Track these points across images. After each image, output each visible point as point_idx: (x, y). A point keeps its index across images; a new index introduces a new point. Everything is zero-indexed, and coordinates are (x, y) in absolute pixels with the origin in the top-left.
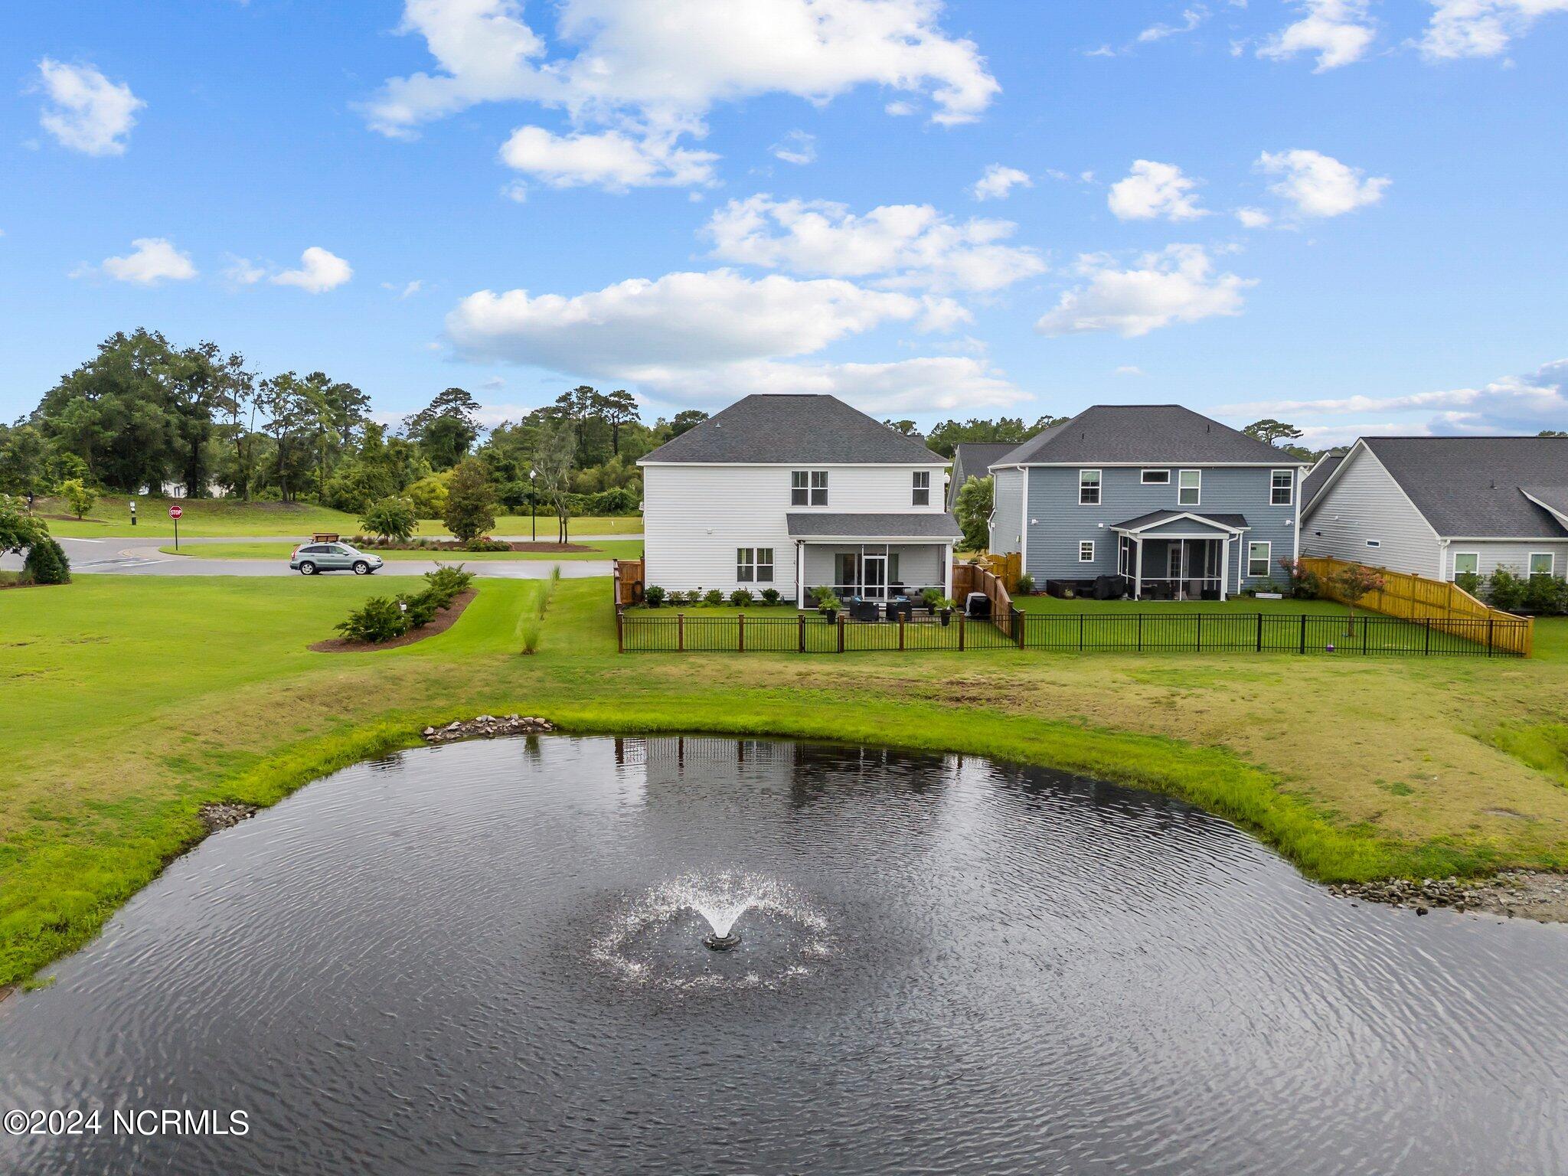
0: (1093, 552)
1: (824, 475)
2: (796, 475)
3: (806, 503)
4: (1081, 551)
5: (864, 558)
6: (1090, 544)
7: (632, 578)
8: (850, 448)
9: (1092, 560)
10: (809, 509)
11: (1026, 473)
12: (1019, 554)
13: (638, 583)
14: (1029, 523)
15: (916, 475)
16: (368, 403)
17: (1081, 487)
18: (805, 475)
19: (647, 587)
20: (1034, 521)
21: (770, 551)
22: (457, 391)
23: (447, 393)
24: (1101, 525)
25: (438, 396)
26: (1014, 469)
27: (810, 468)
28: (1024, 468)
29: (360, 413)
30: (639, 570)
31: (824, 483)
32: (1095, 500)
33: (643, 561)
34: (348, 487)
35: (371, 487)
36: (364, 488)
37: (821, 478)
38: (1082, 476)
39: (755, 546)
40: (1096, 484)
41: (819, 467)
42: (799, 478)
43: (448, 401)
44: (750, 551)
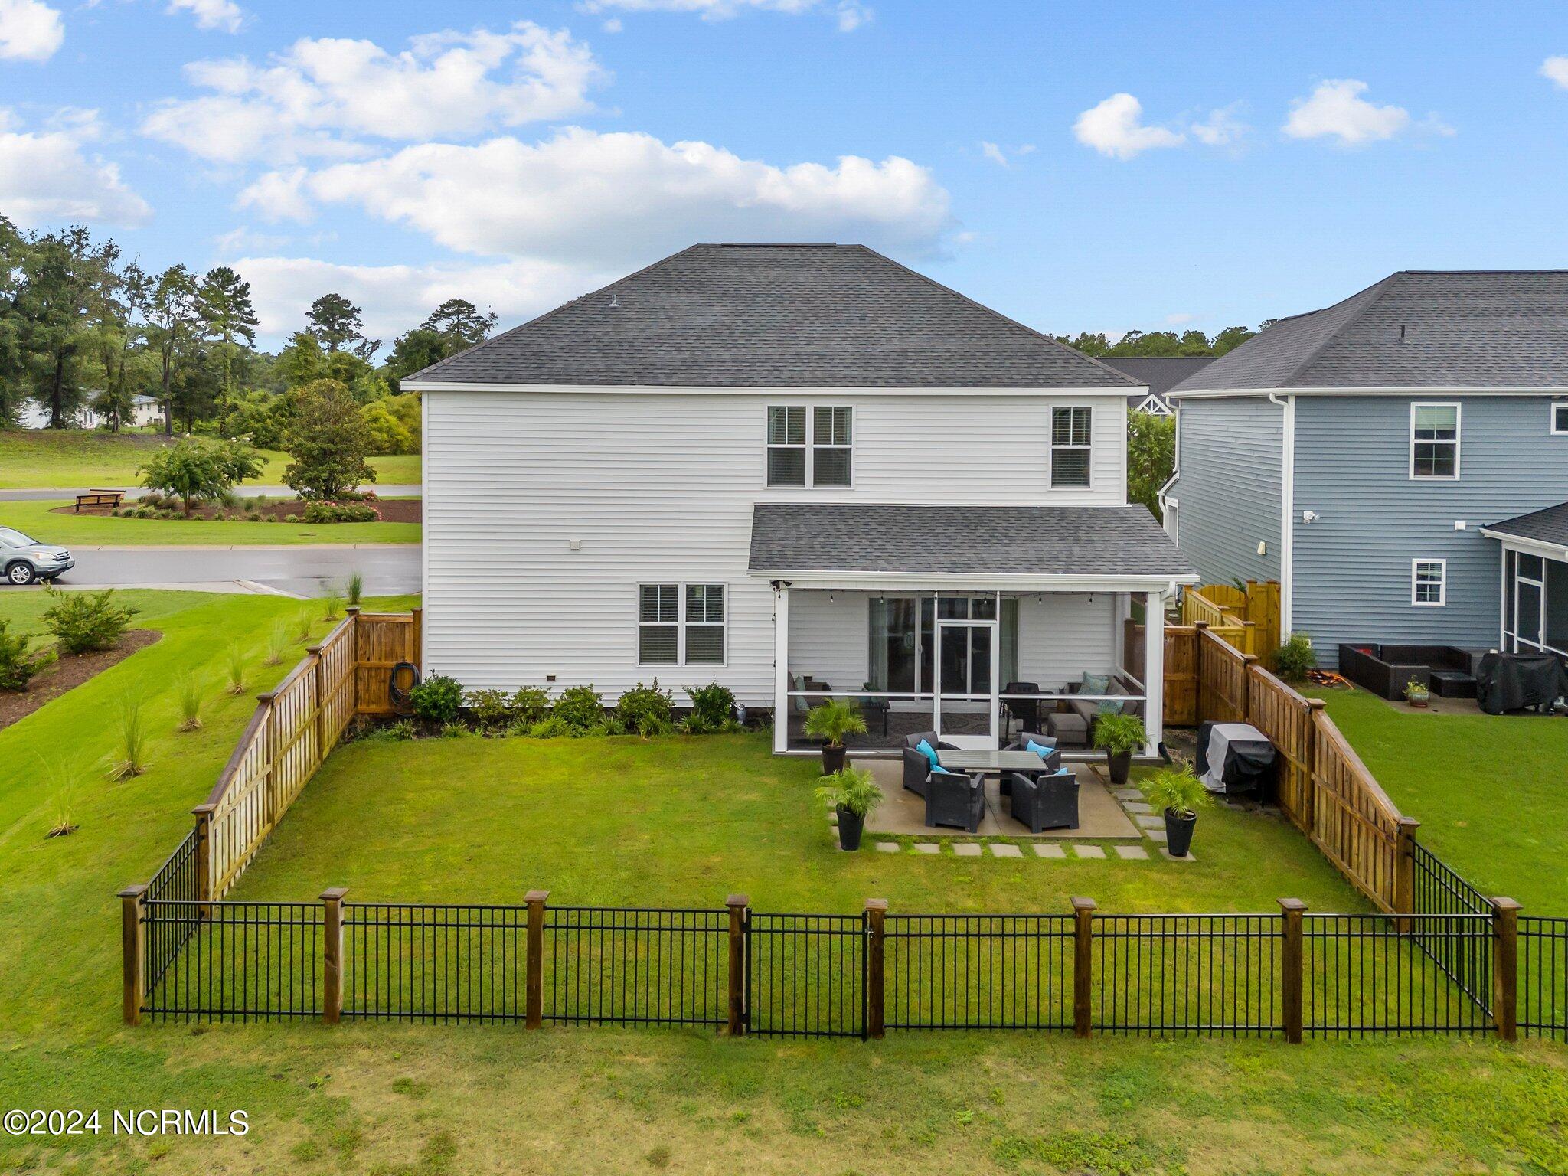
0: (1443, 583)
1: (843, 414)
2: (777, 414)
3: (801, 481)
4: (1415, 582)
5: (939, 624)
6: (1438, 567)
7: (391, 654)
8: (904, 353)
9: (1442, 603)
10: (809, 494)
11: (1289, 410)
12: (1274, 586)
13: (402, 667)
14: (1298, 521)
15: (1060, 416)
16: (358, 316)
17: (1413, 441)
18: (798, 414)
19: (426, 675)
20: (1308, 515)
21: (716, 591)
22: (460, 303)
23: (449, 305)
24: (1461, 525)
25: (438, 308)
26: (1265, 399)
27: (810, 398)
28: (1284, 398)
29: (351, 327)
30: (409, 635)
31: (843, 435)
32: (1446, 468)
33: (418, 614)
34: (260, 414)
35: (292, 414)
36: (282, 415)
37: (834, 422)
38: (1416, 417)
39: (682, 579)
40: (1450, 433)
41: (832, 396)
42: (786, 422)
43: (449, 315)
44: (671, 590)
